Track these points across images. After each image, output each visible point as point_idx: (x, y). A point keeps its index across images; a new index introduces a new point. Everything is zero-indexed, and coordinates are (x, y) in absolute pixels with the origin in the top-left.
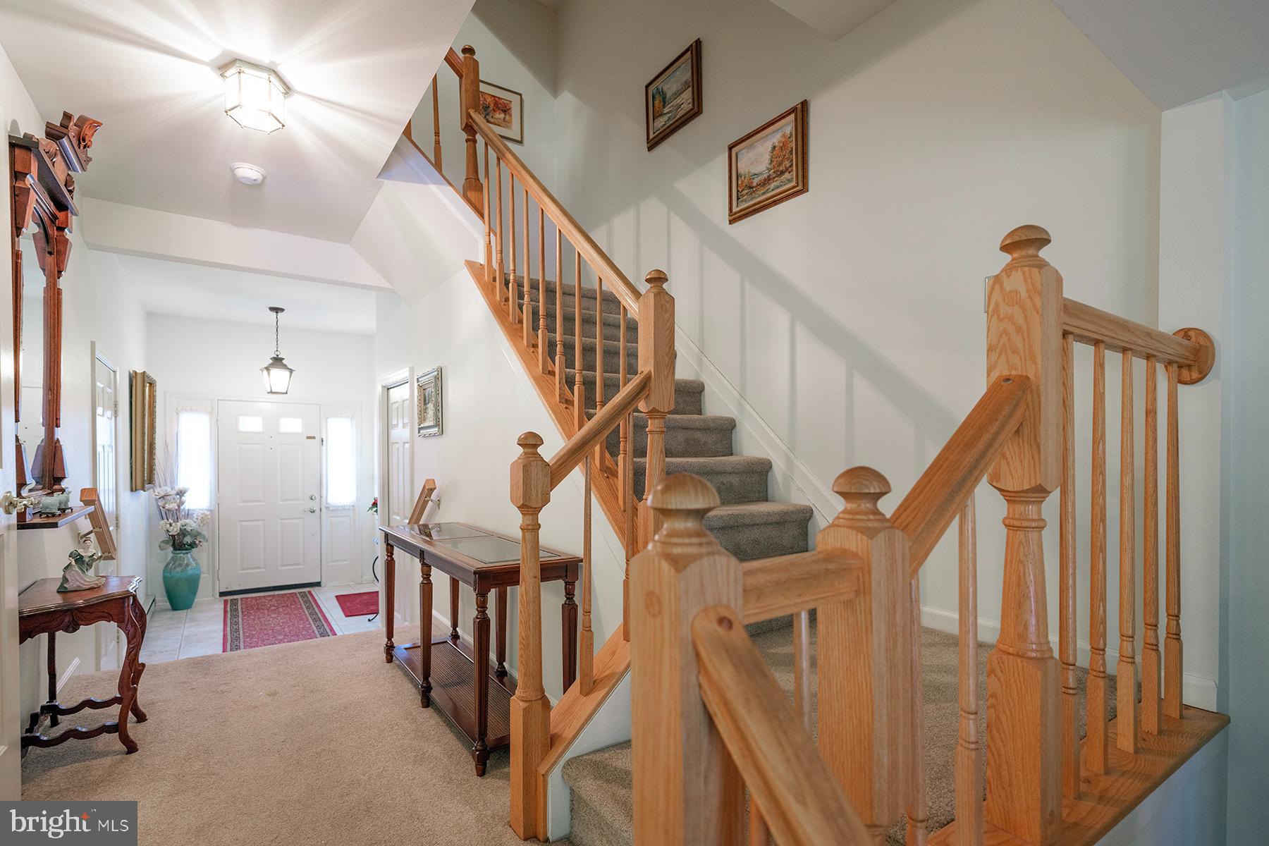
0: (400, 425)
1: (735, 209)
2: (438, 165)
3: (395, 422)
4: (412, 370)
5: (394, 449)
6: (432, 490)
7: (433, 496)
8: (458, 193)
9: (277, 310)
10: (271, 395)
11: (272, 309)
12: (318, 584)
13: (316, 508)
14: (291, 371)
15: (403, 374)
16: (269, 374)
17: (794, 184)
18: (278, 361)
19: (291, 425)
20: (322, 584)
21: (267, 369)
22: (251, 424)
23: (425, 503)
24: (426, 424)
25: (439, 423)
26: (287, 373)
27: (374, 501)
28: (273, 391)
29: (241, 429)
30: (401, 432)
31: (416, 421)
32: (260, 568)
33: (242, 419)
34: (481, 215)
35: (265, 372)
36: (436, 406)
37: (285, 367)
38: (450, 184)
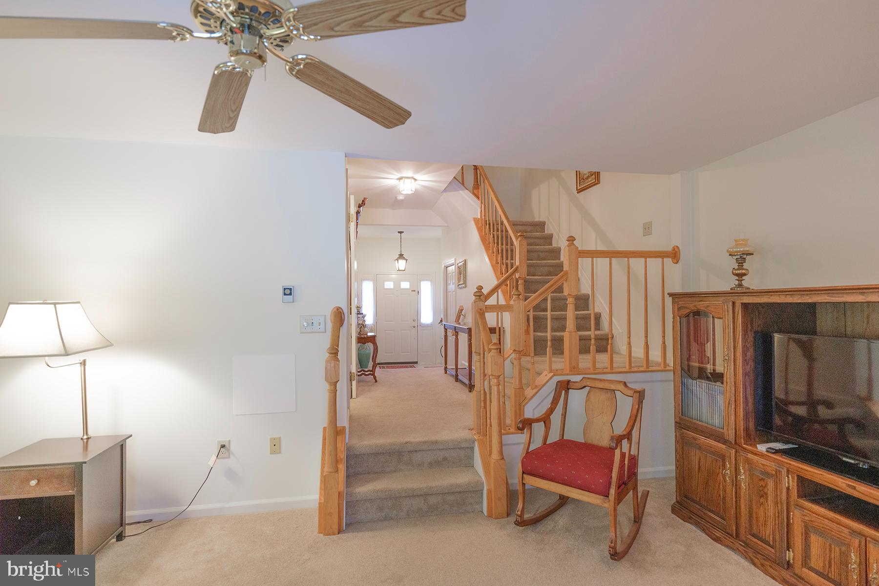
0: (452, 284)
1: (578, 188)
2: (463, 184)
3: (449, 282)
4: (455, 260)
5: (449, 294)
6: (462, 310)
7: (463, 313)
8: (470, 192)
9: (401, 232)
10: (398, 272)
11: (399, 232)
12: (416, 363)
13: (416, 325)
14: (407, 260)
15: (452, 261)
16: (398, 262)
17: (594, 181)
18: (401, 256)
19: (405, 285)
20: (418, 363)
21: (397, 260)
22: (389, 285)
23: (460, 316)
24: (460, 283)
25: (465, 282)
26: (405, 261)
27: (441, 319)
28: (400, 269)
29: (386, 287)
30: (452, 287)
31: (457, 282)
32: (392, 353)
33: (386, 283)
34: (478, 198)
35: (396, 261)
36: (464, 275)
37: (404, 258)
38: (467, 189)
